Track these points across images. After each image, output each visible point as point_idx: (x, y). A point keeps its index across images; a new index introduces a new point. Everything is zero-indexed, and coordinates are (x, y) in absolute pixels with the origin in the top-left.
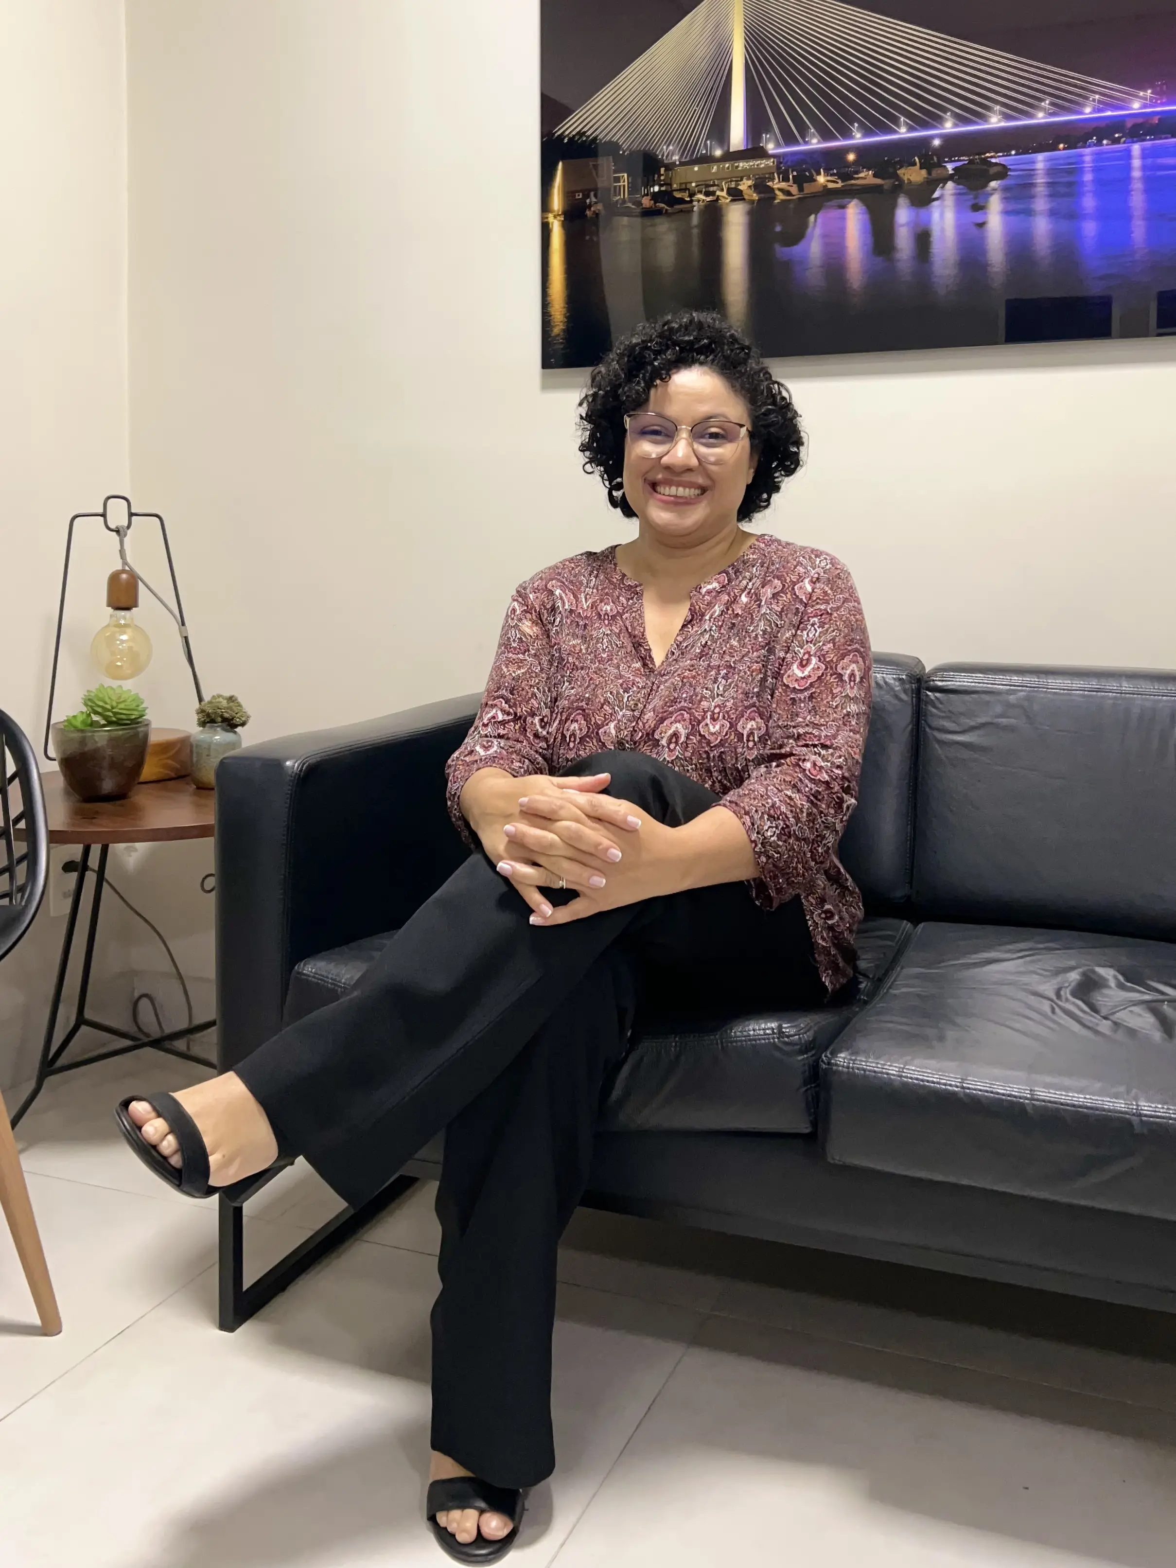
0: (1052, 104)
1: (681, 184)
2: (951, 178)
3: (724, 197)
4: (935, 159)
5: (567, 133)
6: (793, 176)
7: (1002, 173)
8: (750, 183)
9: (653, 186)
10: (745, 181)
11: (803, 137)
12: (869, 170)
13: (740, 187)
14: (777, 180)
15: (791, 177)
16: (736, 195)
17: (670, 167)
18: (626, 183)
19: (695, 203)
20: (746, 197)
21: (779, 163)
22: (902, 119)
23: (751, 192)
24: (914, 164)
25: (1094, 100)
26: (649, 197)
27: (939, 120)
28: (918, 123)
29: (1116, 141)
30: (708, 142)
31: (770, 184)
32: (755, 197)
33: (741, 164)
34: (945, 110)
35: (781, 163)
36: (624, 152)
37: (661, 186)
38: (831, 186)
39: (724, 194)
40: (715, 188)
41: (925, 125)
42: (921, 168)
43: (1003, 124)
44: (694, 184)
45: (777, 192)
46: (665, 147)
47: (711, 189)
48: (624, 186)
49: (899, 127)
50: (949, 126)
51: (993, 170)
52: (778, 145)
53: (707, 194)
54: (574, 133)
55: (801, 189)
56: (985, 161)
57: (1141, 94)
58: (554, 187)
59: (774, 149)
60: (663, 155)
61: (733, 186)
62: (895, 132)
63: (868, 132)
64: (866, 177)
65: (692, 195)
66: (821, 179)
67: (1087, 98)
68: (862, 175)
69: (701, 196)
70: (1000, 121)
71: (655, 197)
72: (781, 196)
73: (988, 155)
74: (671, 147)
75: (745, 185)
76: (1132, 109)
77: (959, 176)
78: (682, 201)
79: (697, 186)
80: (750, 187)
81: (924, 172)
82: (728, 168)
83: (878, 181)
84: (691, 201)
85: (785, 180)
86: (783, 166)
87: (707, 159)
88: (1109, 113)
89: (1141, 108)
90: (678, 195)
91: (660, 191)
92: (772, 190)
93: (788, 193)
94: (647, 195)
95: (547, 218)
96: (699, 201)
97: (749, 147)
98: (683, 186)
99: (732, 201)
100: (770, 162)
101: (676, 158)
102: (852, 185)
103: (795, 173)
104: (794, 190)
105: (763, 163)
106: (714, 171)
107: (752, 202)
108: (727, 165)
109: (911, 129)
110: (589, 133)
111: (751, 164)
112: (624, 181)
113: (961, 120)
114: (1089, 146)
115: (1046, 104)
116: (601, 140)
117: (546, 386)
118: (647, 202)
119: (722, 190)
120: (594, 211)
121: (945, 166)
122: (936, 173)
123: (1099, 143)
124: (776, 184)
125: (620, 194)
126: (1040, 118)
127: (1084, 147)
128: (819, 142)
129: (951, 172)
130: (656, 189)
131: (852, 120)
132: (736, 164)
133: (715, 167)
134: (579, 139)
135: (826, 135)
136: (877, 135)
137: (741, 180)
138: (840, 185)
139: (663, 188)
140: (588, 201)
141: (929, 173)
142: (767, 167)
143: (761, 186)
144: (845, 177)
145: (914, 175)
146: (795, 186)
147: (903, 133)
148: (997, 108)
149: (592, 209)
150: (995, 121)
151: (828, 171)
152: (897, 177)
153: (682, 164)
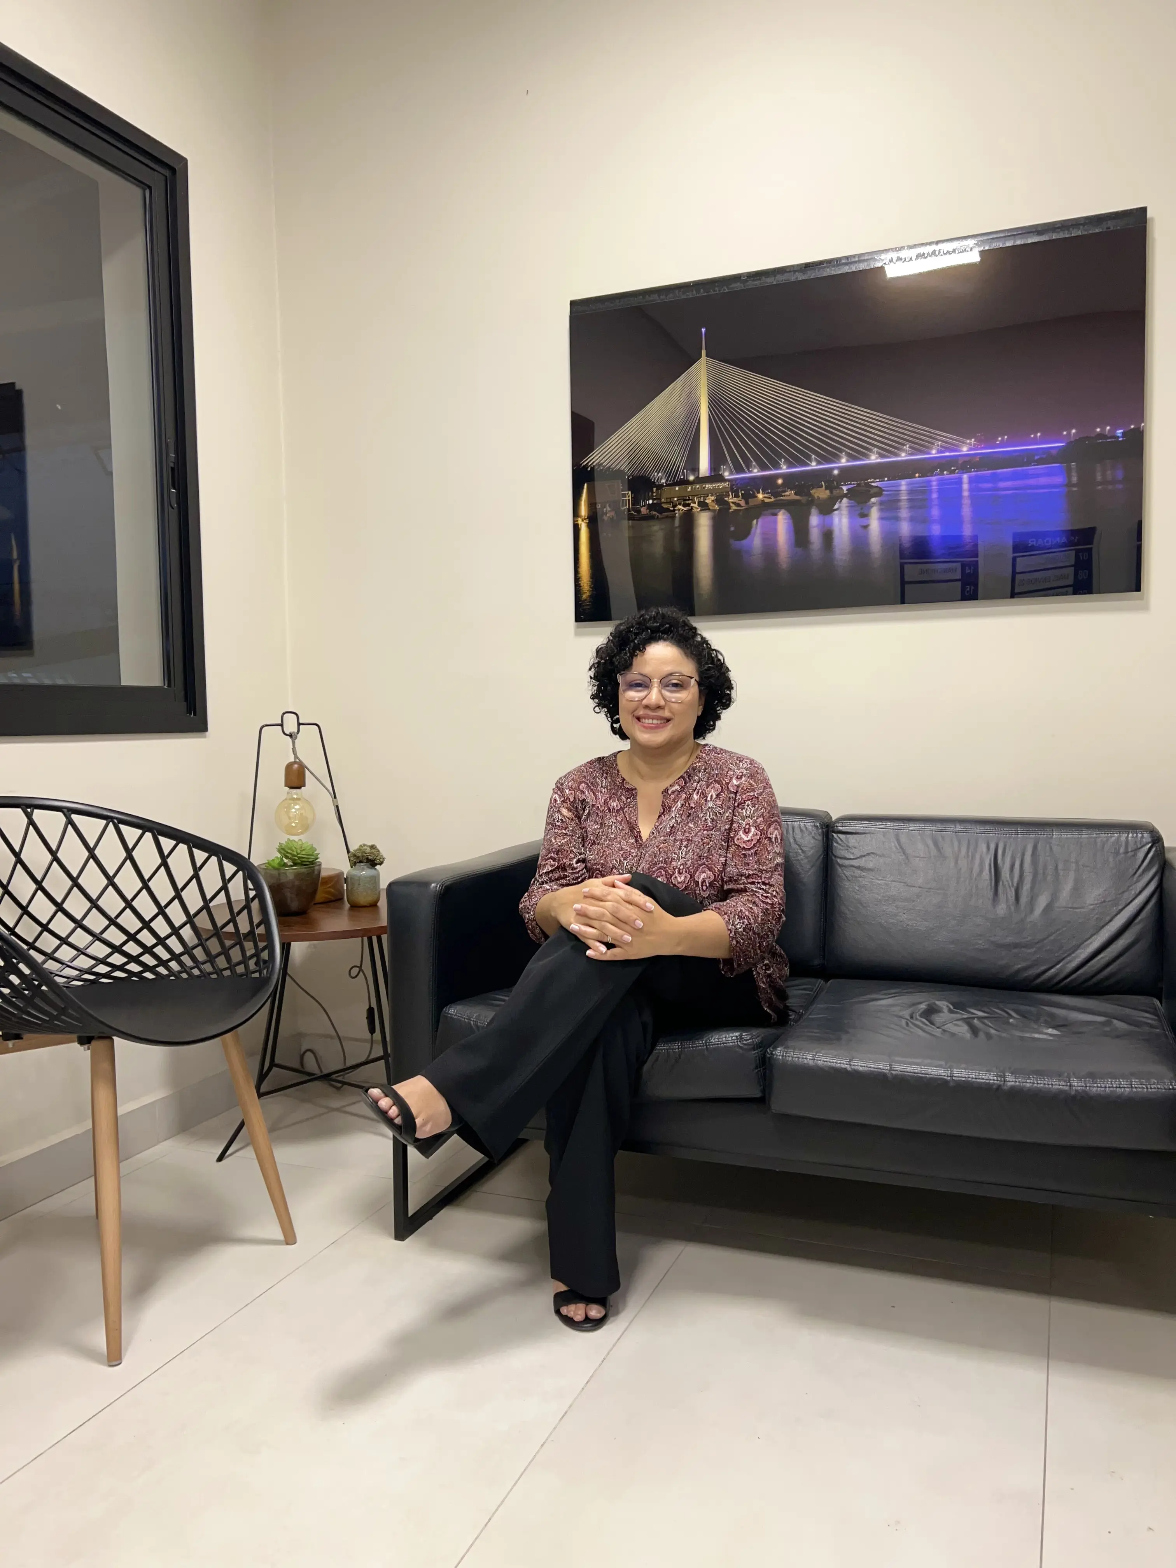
0: (910, 447)
1: (667, 498)
2: (845, 496)
3: (696, 508)
4: (835, 483)
5: (590, 464)
6: (742, 494)
7: (879, 492)
8: (713, 498)
9: (648, 500)
10: (710, 497)
11: (748, 469)
12: (791, 490)
13: (706, 501)
14: (731, 497)
15: (740, 494)
16: (704, 506)
17: (660, 487)
18: (630, 498)
19: (677, 512)
20: (711, 508)
21: (732, 485)
22: (813, 456)
23: (714, 504)
24: (822, 486)
25: (938, 445)
26: (645, 507)
27: (837, 458)
28: (824, 459)
29: (953, 472)
30: (685, 471)
31: (726, 499)
32: (717, 507)
33: (707, 486)
34: (841, 451)
35: (734, 485)
36: (629, 477)
37: (653, 500)
38: (767, 500)
39: (696, 505)
40: (690, 501)
41: (828, 461)
42: (826, 489)
43: (879, 460)
44: (675, 499)
45: (731, 504)
46: (656, 474)
47: (688, 502)
48: (629, 500)
49: (811, 462)
50: (844, 462)
51: (873, 491)
52: (731, 473)
53: (684, 506)
54: (594, 464)
55: (747, 503)
56: (868, 485)
57: (968, 441)
58: (581, 500)
59: (728, 476)
60: (654, 480)
61: (702, 499)
62: (808, 465)
63: (791, 465)
64: (790, 495)
65: (674, 506)
66: (760, 496)
67: (933, 444)
68: (787, 493)
69: (681, 507)
70: (877, 458)
71: (650, 507)
72: (734, 507)
73: (869, 480)
74: (660, 474)
75: (710, 500)
76: (962, 451)
77: (851, 494)
78: (668, 510)
79: (677, 500)
80: (713, 501)
81: (828, 492)
82: (698, 488)
83: (798, 497)
84: (674, 510)
85: (737, 496)
86: (735, 487)
87: (686, 482)
88: (947, 454)
89: (968, 451)
90: (665, 506)
91: (653, 503)
92: (727, 503)
93: (738, 505)
94: (645, 506)
95: (577, 521)
96: (679, 510)
97: (712, 474)
98: (669, 500)
99: (701, 510)
100: (726, 484)
101: (663, 481)
102: (782, 500)
103: (743, 492)
104: (742, 503)
105: (721, 485)
106: (689, 490)
107: (714, 511)
108: (698, 486)
109: (819, 463)
110: (605, 464)
111: (714, 485)
112: (629, 497)
113: (851, 457)
114: (935, 475)
115: (907, 447)
116: (613, 469)
117: (577, 634)
118: (644, 510)
119: (695, 503)
120: (609, 517)
121: (842, 488)
122: (836, 492)
123: (942, 473)
124: (731, 499)
125: (626, 505)
126: (903, 456)
127: (932, 476)
128: (758, 472)
129: (846, 492)
130: (651, 502)
131: (780, 457)
132: (704, 486)
133: (690, 488)
134: (598, 468)
135: (763, 467)
136: (796, 467)
137: (708, 496)
138: (773, 500)
139: (655, 502)
140: (605, 509)
141: (831, 492)
142: (724, 488)
143: (720, 500)
144: (775, 494)
145: (821, 493)
146: (743, 500)
147: (814, 466)
148: (875, 449)
149: (608, 515)
150: (874, 459)
151: (764, 492)
152: (810, 495)
153: (667, 485)
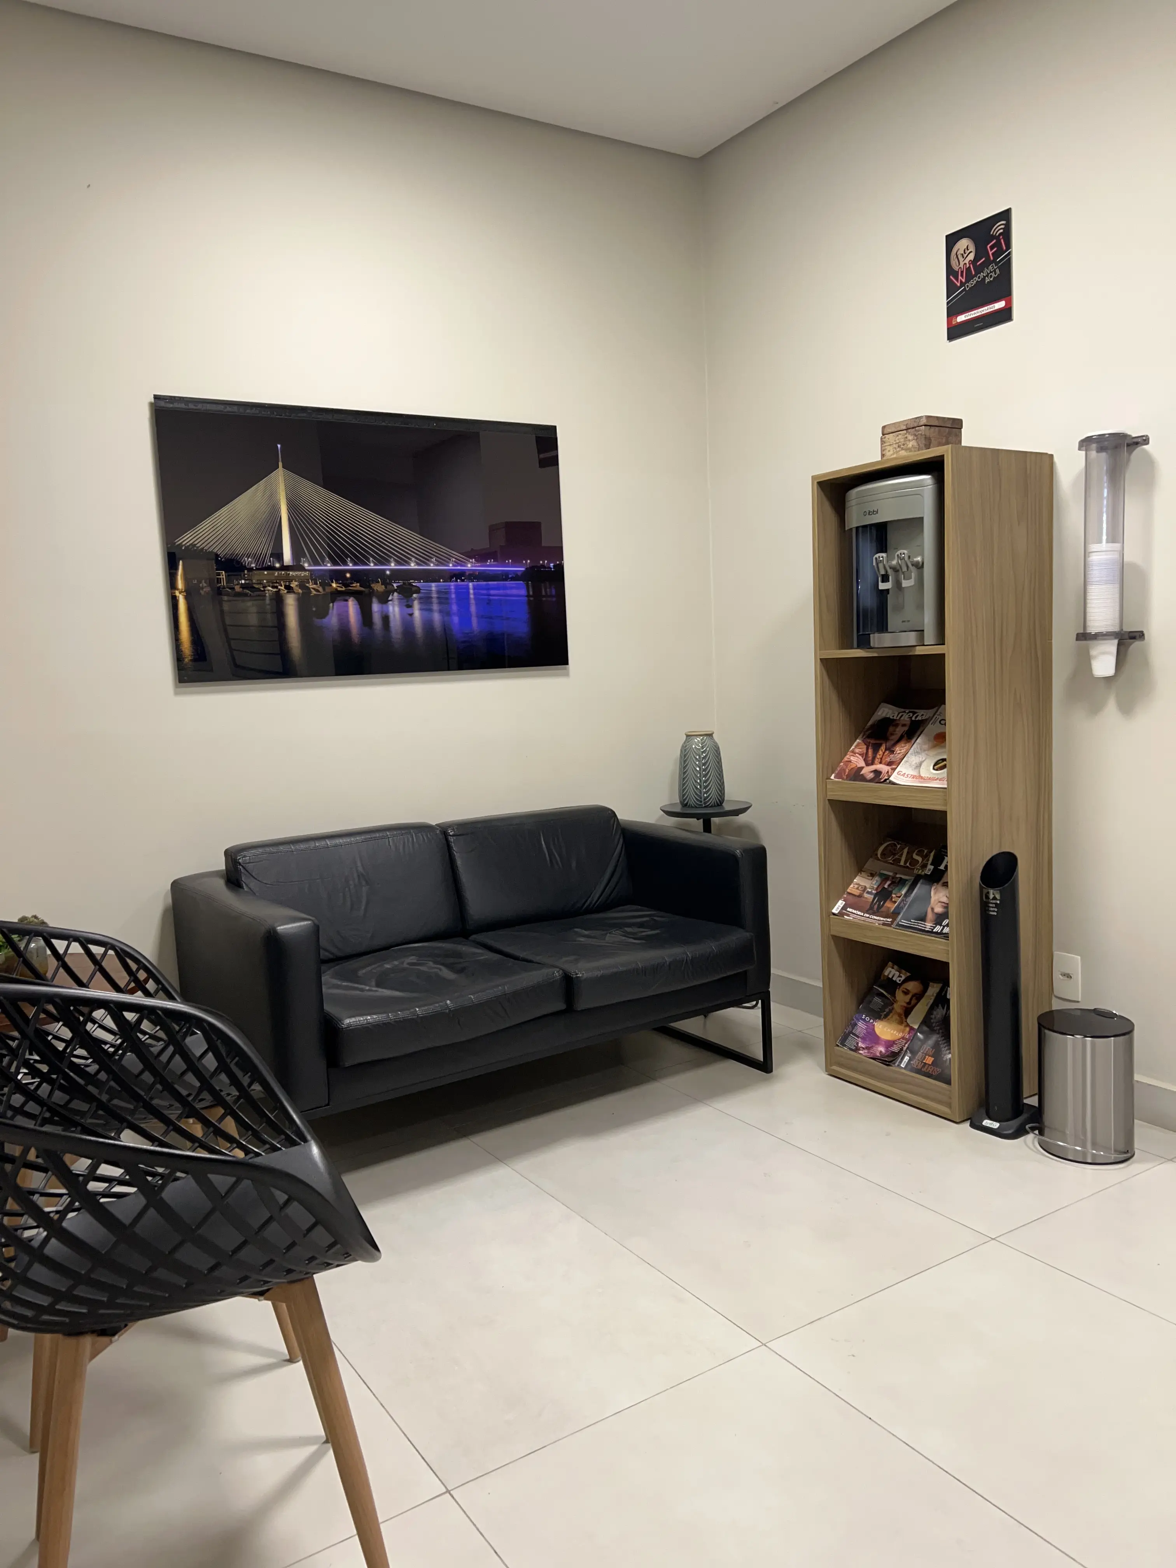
0: (435, 560)
1: (258, 580)
2: (396, 591)
3: (283, 590)
4: (388, 580)
5: (184, 543)
6: (319, 582)
7: (418, 591)
8: (296, 583)
9: (241, 580)
10: (293, 582)
11: (323, 564)
12: (357, 583)
13: (291, 585)
14: (311, 584)
16: (289, 589)
17: (251, 570)
18: (224, 577)
19: (267, 592)
20: (295, 591)
21: (311, 574)
22: (371, 559)
23: (298, 588)
24: (378, 582)
25: (453, 561)
26: (239, 586)
27: (389, 562)
28: (379, 562)
29: (463, 581)
30: (271, 559)
31: (307, 585)
32: (300, 591)
33: (291, 573)
34: (391, 557)
36: (221, 559)
37: (245, 580)
38: (339, 589)
39: (283, 588)
40: (277, 584)
41: (382, 564)
42: (382, 584)
43: (416, 567)
44: (265, 581)
45: (312, 590)
46: (246, 559)
47: (275, 585)
49: (370, 563)
50: (393, 565)
51: (414, 589)
52: (310, 565)
53: (273, 587)
54: (188, 544)
55: (324, 589)
56: (410, 584)
57: (471, 560)
58: (178, 575)
59: (308, 567)
60: (245, 563)
61: (287, 584)
62: (369, 565)
63: (355, 564)
64: (356, 586)
65: (264, 587)
66: (334, 585)
67: (450, 560)
68: (354, 585)
69: (270, 588)
71: (243, 586)
72: (314, 592)
73: (411, 581)
74: (250, 559)
75: (294, 584)
76: (468, 567)
77: (400, 590)
78: (259, 590)
80: (297, 585)
81: (383, 586)
82: (284, 574)
83: (362, 589)
84: (264, 590)
85: (316, 584)
86: (314, 576)
87: (271, 568)
88: (459, 568)
89: (471, 567)
90: (257, 586)
91: (245, 583)
92: (308, 588)
93: (317, 591)
94: (238, 585)
95: (175, 593)
96: (269, 590)
97: (295, 564)
98: (259, 582)
99: (287, 592)
100: (307, 573)
101: (253, 565)
102: (350, 590)
104: (321, 589)
105: (303, 574)
106: (276, 575)
107: (298, 593)
109: (375, 564)
110: (198, 545)
111: (297, 573)
113: (398, 563)
116: (206, 550)
118: (238, 589)
119: (281, 586)
120: (205, 591)
121: (393, 585)
122: (389, 587)
123: (456, 581)
125: (221, 583)
126: (432, 566)
128: (331, 566)
129: (396, 588)
130: (243, 582)
131: (347, 556)
132: (288, 573)
133: (277, 573)
134: (192, 548)
135: (335, 563)
136: (359, 565)
138: (344, 589)
139: (247, 582)
140: (201, 585)
141: (386, 587)
142: (305, 576)
143: (302, 586)
144: (346, 585)
145: (379, 587)
146: (321, 587)
147: (372, 566)
148: (413, 559)
150: (413, 566)
151: (337, 583)
152: (371, 588)
153: (257, 569)
